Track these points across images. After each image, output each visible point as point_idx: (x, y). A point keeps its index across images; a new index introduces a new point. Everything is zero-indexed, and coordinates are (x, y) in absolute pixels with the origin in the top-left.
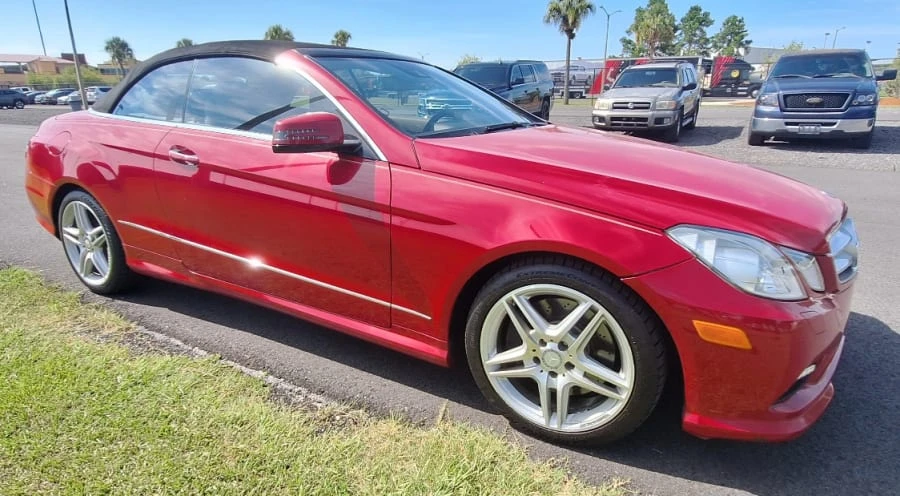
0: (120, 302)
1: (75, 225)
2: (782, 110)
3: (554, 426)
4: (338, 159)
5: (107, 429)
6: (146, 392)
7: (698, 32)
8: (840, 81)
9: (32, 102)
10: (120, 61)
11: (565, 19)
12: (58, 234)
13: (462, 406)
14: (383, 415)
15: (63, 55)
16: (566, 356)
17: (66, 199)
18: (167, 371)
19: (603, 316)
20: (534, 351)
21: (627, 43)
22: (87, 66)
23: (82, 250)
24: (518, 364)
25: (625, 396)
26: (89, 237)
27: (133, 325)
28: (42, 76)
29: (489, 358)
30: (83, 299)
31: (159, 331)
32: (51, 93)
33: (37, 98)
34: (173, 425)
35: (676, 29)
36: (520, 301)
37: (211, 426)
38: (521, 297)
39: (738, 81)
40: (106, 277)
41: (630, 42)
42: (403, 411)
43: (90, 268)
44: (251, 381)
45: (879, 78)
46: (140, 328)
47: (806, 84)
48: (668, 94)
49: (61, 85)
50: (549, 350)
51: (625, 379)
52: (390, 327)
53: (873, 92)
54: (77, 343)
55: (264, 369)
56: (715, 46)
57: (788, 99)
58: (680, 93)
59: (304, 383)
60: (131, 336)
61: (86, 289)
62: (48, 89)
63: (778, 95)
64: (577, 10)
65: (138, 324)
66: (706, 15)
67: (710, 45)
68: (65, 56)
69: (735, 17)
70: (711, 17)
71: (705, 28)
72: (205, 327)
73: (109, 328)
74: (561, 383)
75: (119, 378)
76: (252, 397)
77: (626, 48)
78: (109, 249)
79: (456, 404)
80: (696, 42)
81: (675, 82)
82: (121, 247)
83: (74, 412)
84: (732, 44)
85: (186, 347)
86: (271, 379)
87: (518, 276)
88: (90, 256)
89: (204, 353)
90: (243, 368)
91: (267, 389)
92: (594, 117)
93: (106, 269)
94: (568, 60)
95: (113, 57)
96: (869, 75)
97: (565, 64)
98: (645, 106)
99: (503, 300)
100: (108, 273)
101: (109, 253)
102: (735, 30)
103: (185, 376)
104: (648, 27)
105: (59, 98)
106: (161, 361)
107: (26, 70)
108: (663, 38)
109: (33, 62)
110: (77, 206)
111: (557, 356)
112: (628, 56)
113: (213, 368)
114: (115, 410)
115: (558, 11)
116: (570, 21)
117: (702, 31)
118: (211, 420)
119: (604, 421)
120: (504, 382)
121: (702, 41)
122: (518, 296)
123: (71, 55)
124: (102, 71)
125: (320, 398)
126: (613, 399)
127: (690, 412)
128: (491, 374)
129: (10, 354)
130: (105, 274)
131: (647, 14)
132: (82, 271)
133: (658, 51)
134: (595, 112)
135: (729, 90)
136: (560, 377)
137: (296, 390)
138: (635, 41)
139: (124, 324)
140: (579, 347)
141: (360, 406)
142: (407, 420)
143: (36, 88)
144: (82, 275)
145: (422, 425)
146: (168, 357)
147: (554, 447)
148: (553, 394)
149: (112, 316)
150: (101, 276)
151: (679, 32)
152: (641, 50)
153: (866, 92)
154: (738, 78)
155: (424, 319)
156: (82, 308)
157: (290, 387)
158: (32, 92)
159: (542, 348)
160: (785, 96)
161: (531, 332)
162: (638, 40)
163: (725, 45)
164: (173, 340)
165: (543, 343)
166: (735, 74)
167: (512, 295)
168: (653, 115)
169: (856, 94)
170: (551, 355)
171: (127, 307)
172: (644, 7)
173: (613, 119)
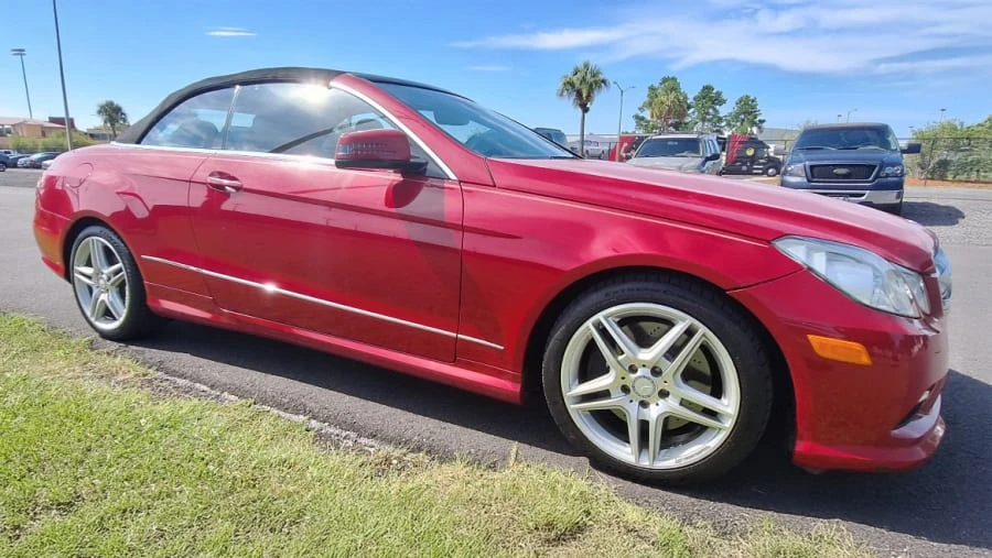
0: (134, 347)
1: (89, 264)
2: (809, 181)
3: (645, 463)
4: (401, 179)
5: (136, 471)
6: (175, 435)
7: (711, 111)
8: (867, 153)
9: (15, 166)
10: (112, 125)
11: (579, 94)
12: (68, 275)
13: (534, 448)
14: (446, 457)
15: (50, 118)
16: (660, 383)
17: (81, 235)
18: (197, 414)
19: (704, 335)
20: (623, 378)
21: (639, 119)
22: (76, 131)
23: (95, 291)
24: (605, 394)
25: (729, 424)
26: (104, 276)
27: (151, 371)
28: (27, 141)
29: (570, 389)
30: (92, 345)
31: (182, 376)
32: (35, 157)
33: (20, 162)
34: (211, 467)
35: (689, 107)
36: (608, 322)
37: (255, 468)
38: (610, 319)
39: (753, 159)
40: (122, 319)
41: (643, 119)
42: (470, 453)
43: (102, 310)
44: (293, 426)
45: (903, 151)
46: (159, 374)
47: (831, 155)
48: (692, 164)
49: (47, 149)
50: (640, 377)
51: (729, 405)
52: (454, 362)
53: (900, 164)
54: (91, 387)
55: (305, 414)
56: (729, 125)
57: (816, 170)
58: (704, 164)
60: (150, 381)
61: (97, 335)
62: (33, 153)
63: (805, 166)
64: (591, 85)
65: (157, 370)
66: (719, 94)
67: (723, 124)
68: (53, 120)
69: (747, 97)
70: (724, 96)
71: (717, 107)
72: (234, 372)
73: (124, 373)
74: (654, 413)
75: (143, 421)
76: (296, 441)
77: (639, 126)
78: (127, 288)
79: (527, 446)
80: (709, 120)
81: (697, 151)
82: (143, 286)
83: (95, 454)
84: (745, 123)
85: (213, 392)
86: (314, 424)
87: (607, 295)
88: (103, 297)
90: (282, 413)
91: (312, 433)
93: (122, 312)
94: (583, 135)
95: (105, 122)
96: (893, 147)
97: (579, 138)
99: (589, 323)
100: (124, 315)
101: (127, 293)
102: (748, 110)
103: (216, 420)
104: (662, 103)
105: (44, 162)
106: (186, 405)
107: (10, 133)
108: (676, 114)
109: (18, 124)
110: (95, 242)
111: (649, 382)
112: (640, 133)
113: (248, 413)
114: (142, 453)
115: (572, 84)
116: (584, 96)
117: (714, 109)
118: (254, 463)
119: (704, 454)
120: (586, 416)
121: (715, 120)
122: (606, 318)
123: (63, 119)
124: (92, 136)
125: (371, 442)
126: (714, 429)
127: (801, 439)
128: (572, 407)
129: (14, 399)
130: (120, 316)
131: (660, 91)
132: (92, 315)
133: (671, 129)
135: (744, 168)
136: (652, 406)
137: (344, 434)
138: (649, 118)
139: (141, 370)
140: (675, 373)
141: (419, 449)
142: (475, 461)
143: (19, 151)
144: (92, 319)
145: (493, 467)
146: (196, 401)
147: (645, 488)
148: (644, 426)
149: (128, 362)
150: (115, 319)
151: (692, 110)
152: (654, 127)
153: (893, 165)
154: (754, 155)
155: (495, 349)
156: (92, 354)
157: (337, 432)
158: (14, 155)
159: (633, 376)
160: (812, 167)
161: (620, 358)
162: (652, 117)
163: (739, 124)
164: (198, 385)
165: (633, 369)
166: (750, 152)
167: (600, 316)
169: (883, 165)
170: (643, 383)
171: (143, 352)
172: (656, 85)
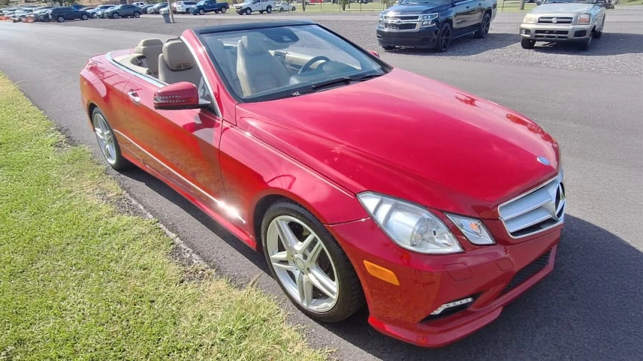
0: (122, 176)
3: (305, 305)
9: (145, 12)
16: (307, 264)
17: (94, 111)
19: (321, 245)
24: (286, 262)
25: (336, 297)
26: (106, 135)
27: (124, 192)
29: (273, 254)
30: (106, 171)
31: (135, 198)
32: (157, 6)
33: (149, 9)
40: (115, 160)
43: (109, 153)
46: (128, 194)
50: (298, 258)
51: (336, 287)
55: (176, 233)
59: (192, 246)
60: (121, 200)
62: (155, 3)
65: (126, 192)
73: (112, 193)
74: (305, 280)
85: (144, 211)
86: (177, 240)
87: (279, 208)
88: (108, 147)
89: (151, 216)
90: (166, 231)
91: (172, 247)
92: (522, 29)
93: (114, 156)
98: (567, 21)
99: (274, 221)
101: (114, 147)
103: (133, 232)
105: (161, 10)
106: (126, 218)
110: (99, 117)
111: (302, 263)
113: (150, 228)
125: (197, 257)
126: (330, 297)
128: (273, 264)
132: (106, 154)
134: (523, 26)
136: (305, 276)
137: (187, 250)
139: (120, 191)
140: (311, 261)
143: (148, 2)
145: (240, 286)
146: (132, 217)
155: (242, 222)
156: (104, 177)
157: (185, 248)
158: (145, 5)
159: (296, 256)
161: (289, 245)
164: (140, 206)
165: (296, 253)
167: (278, 219)
168: (573, 29)
171: (125, 180)
173: (537, 31)
